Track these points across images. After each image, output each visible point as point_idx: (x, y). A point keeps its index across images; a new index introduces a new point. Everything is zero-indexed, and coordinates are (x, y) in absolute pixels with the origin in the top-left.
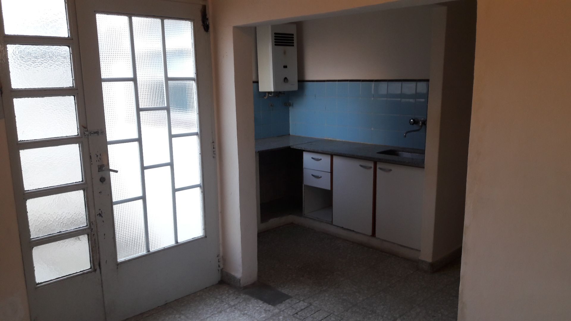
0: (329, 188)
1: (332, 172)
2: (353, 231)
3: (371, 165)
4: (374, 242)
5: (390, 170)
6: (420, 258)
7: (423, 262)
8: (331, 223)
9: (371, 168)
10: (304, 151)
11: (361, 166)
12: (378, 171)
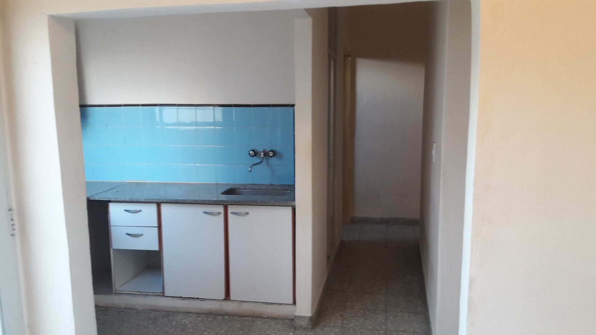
0: (156, 248)
1: (160, 227)
2: (197, 298)
3: (221, 209)
4: (229, 307)
5: (247, 213)
6: (296, 314)
7: (300, 317)
8: (163, 294)
9: (220, 213)
10: (110, 201)
11: (206, 213)
12: (230, 216)
